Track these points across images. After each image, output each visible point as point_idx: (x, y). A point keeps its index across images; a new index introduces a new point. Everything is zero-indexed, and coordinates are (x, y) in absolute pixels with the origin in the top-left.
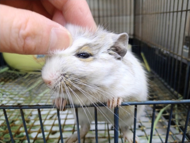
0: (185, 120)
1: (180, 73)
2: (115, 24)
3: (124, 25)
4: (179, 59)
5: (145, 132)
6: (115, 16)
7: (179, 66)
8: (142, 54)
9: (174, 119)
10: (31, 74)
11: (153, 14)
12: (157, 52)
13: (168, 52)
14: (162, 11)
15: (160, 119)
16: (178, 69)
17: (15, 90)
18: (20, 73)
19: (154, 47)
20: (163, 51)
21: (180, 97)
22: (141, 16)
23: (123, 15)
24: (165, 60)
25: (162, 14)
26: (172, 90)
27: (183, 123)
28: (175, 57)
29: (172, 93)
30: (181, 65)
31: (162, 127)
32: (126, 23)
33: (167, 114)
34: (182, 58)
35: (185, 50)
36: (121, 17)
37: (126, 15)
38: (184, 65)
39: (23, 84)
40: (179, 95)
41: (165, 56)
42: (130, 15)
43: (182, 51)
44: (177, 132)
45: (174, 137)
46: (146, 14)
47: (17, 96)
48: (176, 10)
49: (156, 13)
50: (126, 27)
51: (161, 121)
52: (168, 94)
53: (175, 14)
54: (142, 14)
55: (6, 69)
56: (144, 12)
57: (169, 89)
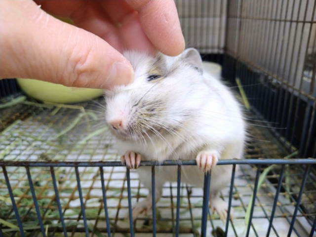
0: (300, 185)
1: (296, 116)
2: (196, 28)
3: (211, 32)
4: (296, 93)
5: (241, 201)
6: (196, 16)
7: (294, 103)
8: (238, 81)
9: (283, 184)
10: (62, 108)
11: (259, 19)
12: (262, 80)
13: (280, 83)
14: (274, 17)
15: (263, 183)
16: (294, 109)
17: (40, 133)
18: (45, 106)
19: (258, 71)
20: (272, 80)
21: (294, 151)
22: (238, 20)
23: (208, 16)
24: (273, 93)
25: (273, 22)
26: (282, 139)
27: (297, 190)
28: (290, 90)
29: (282, 144)
30: (298, 102)
31: (265, 194)
32: (214, 28)
33: (274, 176)
34: (300, 93)
35: (305, 79)
36: (205, 19)
37: (214, 16)
38: (303, 104)
39: (51, 125)
40: (293, 148)
41: (274, 87)
42: (221, 16)
43: (302, 81)
44: (288, 201)
45: (282, 208)
46: (247, 18)
47: (45, 143)
48: (295, 18)
49: (263, 19)
50: (213, 34)
51: (264, 185)
52: (275, 146)
53: (294, 24)
54: (241, 17)
55: (21, 99)
56: (244, 14)
57: (278, 139)
